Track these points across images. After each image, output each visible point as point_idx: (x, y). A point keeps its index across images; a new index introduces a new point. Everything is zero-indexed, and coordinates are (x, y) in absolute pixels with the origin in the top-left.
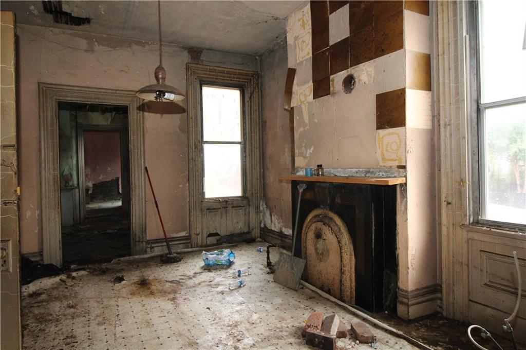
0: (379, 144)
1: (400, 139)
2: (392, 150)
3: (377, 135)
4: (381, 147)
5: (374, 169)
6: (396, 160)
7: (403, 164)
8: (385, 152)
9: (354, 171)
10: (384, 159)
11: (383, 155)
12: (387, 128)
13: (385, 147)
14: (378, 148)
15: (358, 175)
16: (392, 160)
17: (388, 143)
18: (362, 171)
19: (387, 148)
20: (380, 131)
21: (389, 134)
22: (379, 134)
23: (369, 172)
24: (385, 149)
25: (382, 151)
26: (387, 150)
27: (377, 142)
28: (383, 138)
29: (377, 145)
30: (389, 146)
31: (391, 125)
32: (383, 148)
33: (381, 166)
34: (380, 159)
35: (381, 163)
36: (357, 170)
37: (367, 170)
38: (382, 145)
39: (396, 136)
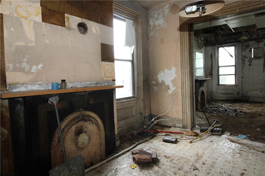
0: (103, 69)
1: (112, 68)
2: (109, 72)
3: (102, 64)
4: (104, 70)
5: (101, 81)
6: (111, 77)
7: (114, 79)
8: (106, 73)
9: (88, 84)
10: (105, 76)
11: (105, 74)
12: (107, 62)
13: (106, 70)
14: (102, 71)
15: (91, 86)
16: (110, 77)
17: (107, 69)
18: (94, 83)
19: (107, 71)
20: (103, 62)
21: (108, 65)
22: (103, 63)
23: (98, 83)
24: (106, 72)
25: (105, 72)
26: (107, 72)
27: (102, 68)
28: (105, 66)
29: (102, 69)
30: (108, 71)
31: (108, 60)
32: (105, 71)
33: (105, 80)
34: (104, 77)
35: (105, 79)
36: (90, 83)
37: (97, 82)
38: (105, 70)
39: (111, 66)
